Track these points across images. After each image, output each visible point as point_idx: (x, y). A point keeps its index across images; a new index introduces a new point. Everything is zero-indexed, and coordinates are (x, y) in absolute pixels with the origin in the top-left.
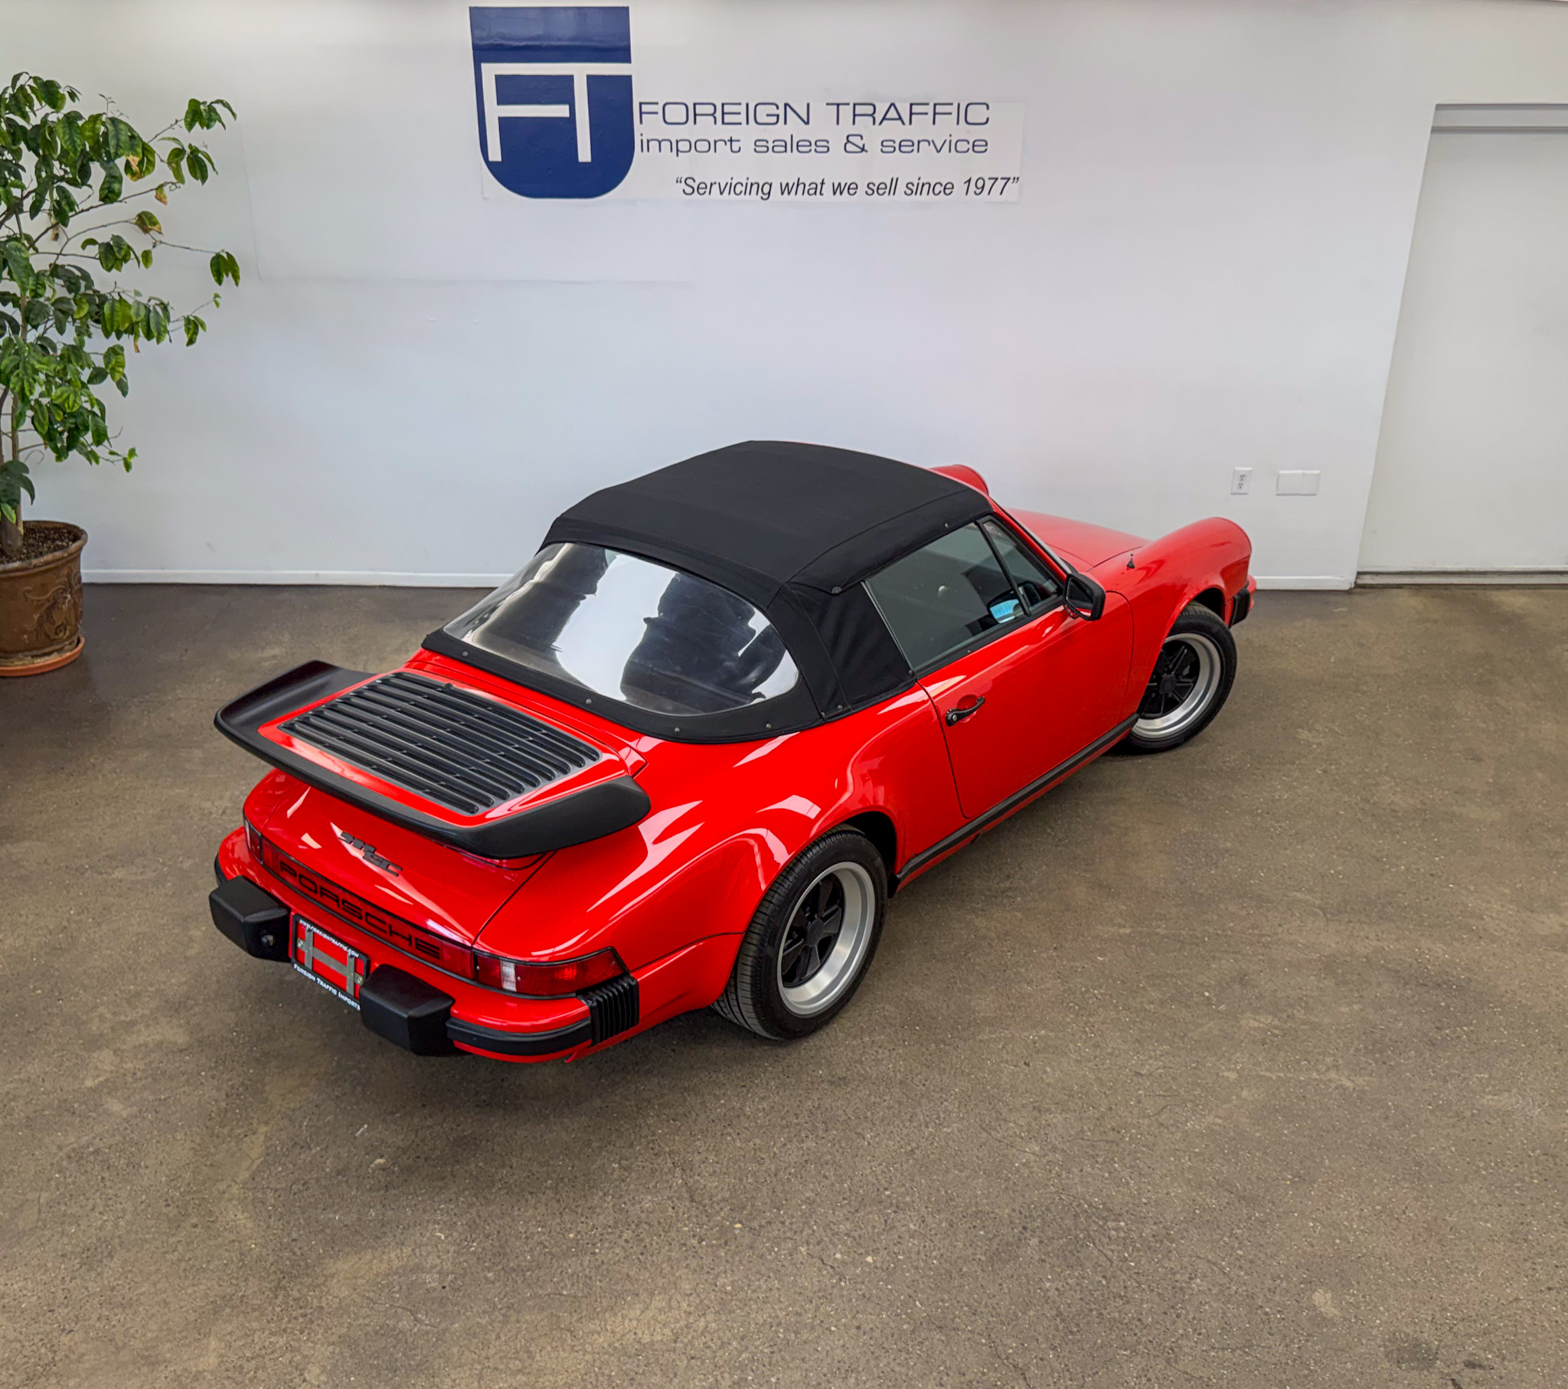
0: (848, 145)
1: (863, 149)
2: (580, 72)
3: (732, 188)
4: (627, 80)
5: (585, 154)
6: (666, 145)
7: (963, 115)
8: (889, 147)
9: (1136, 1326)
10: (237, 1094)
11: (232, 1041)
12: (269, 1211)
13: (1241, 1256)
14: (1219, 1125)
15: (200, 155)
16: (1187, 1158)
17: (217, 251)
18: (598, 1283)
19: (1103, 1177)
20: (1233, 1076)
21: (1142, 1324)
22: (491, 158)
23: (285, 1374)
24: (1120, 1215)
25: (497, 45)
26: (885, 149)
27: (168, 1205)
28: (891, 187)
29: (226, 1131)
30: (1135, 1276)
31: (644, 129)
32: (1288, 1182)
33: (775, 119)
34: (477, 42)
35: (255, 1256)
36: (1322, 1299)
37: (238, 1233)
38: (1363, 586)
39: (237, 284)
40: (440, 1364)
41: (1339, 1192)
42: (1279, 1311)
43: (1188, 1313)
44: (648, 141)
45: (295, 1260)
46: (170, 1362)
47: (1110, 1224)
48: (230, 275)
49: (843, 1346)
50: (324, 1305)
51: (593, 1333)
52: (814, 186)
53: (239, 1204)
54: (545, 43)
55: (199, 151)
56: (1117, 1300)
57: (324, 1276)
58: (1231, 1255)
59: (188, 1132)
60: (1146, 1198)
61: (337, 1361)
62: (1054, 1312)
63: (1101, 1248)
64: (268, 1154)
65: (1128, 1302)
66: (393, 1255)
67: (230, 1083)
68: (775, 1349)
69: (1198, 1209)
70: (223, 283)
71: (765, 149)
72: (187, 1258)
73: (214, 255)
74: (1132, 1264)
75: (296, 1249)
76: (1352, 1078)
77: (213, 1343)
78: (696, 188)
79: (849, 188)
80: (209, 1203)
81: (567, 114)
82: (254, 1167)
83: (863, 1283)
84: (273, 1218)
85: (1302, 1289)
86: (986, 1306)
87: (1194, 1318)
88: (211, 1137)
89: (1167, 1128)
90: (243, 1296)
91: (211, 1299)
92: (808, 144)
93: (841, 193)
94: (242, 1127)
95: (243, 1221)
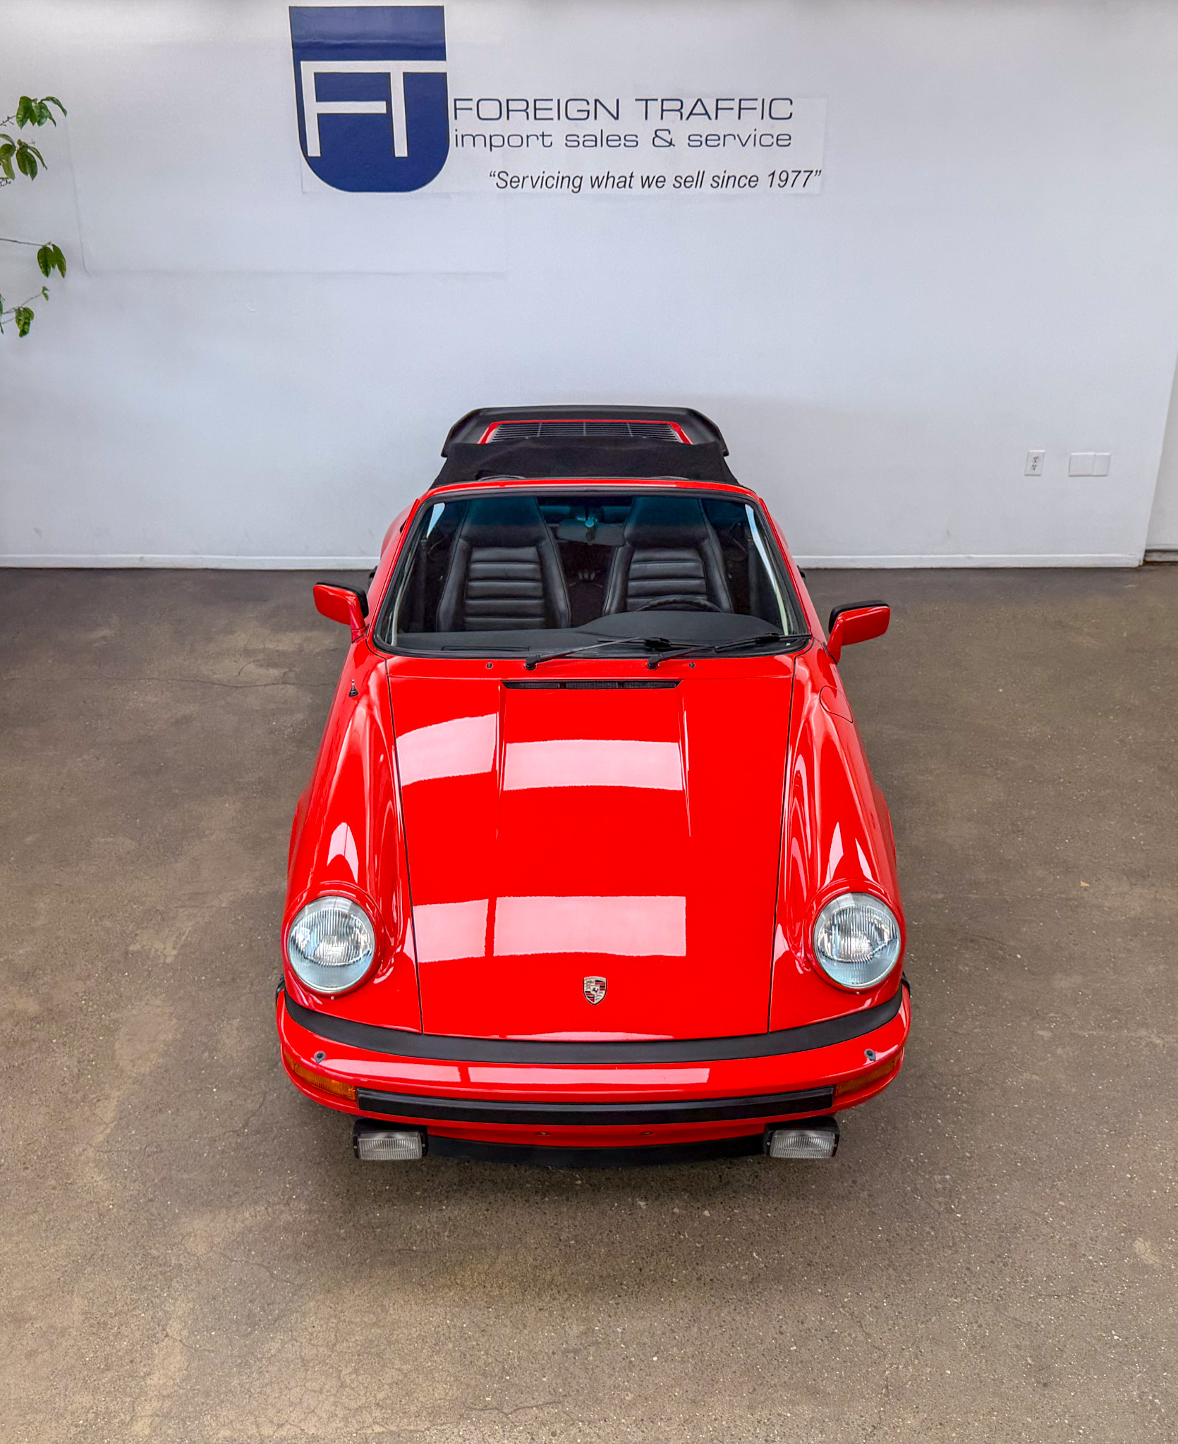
0: (657, 139)
1: (671, 144)
2: (397, 69)
3: (544, 181)
4: (443, 76)
5: (401, 150)
6: (480, 140)
7: (767, 111)
8: (696, 141)
9: (965, 1275)
10: (89, 1061)
11: (81, 1010)
12: (124, 1172)
13: (1063, 1207)
14: (1037, 1082)
15: (29, 151)
16: (1007, 1114)
17: (44, 244)
18: (446, 1239)
19: (928, 1132)
20: (1046, 1034)
21: (972, 1273)
22: (309, 155)
23: (147, 1330)
24: (944, 1168)
25: (318, 43)
26: (691, 143)
27: (27, 1168)
28: (699, 180)
29: (79, 1096)
30: (961, 1227)
31: (459, 125)
32: (1105, 1136)
33: (586, 113)
34: (296, 41)
35: (113, 1216)
36: (1140, 1246)
37: (95, 1194)
38: (1152, 563)
39: (63, 276)
40: (297, 1319)
41: (1155, 1145)
42: (1101, 1259)
43: (1014, 1263)
44: (463, 137)
45: (152, 1220)
46: (36, 1319)
47: (938, 1178)
48: (56, 266)
49: (685, 1297)
50: (182, 1263)
51: (444, 1286)
52: (624, 179)
53: (95, 1167)
54: (363, 41)
55: (28, 147)
56: (946, 1250)
57: (182, 1234)
58: (1053, 1206)
59: (43, 1099)
60: (969, 1152)
61: (197, 1316)
62: (887, 1262)
63: (928, 1200)
64: (121, 1119)
65: (957, 1252)
66: (247, 1215)
67: (81, 1050)
68: (620, 1300)
69: (1020, 1162)
70: (50, 276)
71: (576, 144)
72: (47, 1219)
73: (41, 247)
74: (959, 1215)
75: (153, 1210)
76: (1160, 1035)
77: (76, 1300)
78: (509, 182)
79: (657, 181)
80: (66, 1165)
81: (385, 111)
82: (108, 1131)
83: (701, 1236)
84: (128, 1180)
85: (1122, 1237)
86: (820, 1257)
87: (1021, 1267)
88: (65, 1102)
89: (988, 1085)
90: (103, 1255)
91: (72, 1259)
92: (618, 138)
93: (649, 186)
94: (95, 1093)
95: (100, 1183)
